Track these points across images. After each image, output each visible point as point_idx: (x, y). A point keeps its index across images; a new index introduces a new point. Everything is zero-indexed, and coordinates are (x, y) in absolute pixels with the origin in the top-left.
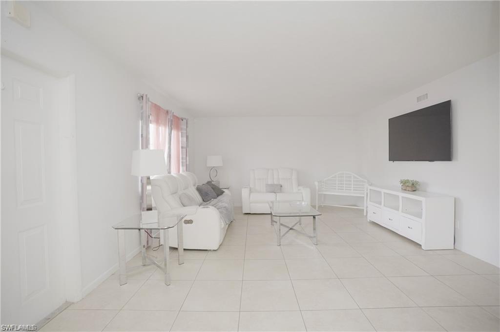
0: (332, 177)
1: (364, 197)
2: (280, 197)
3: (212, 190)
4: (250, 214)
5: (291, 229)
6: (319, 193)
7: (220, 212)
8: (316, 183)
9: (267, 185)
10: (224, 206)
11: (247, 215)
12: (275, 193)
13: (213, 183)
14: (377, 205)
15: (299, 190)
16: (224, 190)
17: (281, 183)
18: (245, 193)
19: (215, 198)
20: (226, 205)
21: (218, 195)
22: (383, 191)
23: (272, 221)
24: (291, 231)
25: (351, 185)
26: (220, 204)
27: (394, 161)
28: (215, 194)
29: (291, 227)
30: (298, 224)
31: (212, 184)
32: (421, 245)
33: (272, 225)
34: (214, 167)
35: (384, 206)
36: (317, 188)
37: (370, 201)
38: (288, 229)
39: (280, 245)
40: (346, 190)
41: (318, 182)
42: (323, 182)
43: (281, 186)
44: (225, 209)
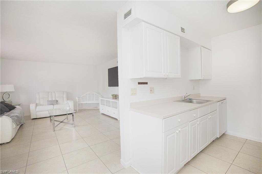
0: (86, 95)
1: (99, 103)
2: (56, 107)
3: (5, 107)
4: (36, 119)
5: (62, 122)
6: (79, 103)
7: (12, 119)
8: (77, 98)
9: (48, 101)
10: (16, 115)
11: (34, 120)
12: (53, 105)
13: (5, 102)
14: (103, 106)
15: (67, 102)
16: (16, 106)
17: (57, 99)
18: (32, 107)
19: (8, 112)
20: (17, 115)
21: (10, 110)
22: (105, 99)
23: (51, 120)
24: (61, 123)
25: (94, 98)
26: (12, 115)
27: (110, 86)
28: (8, 109)
29: (61, 121)
30: (66, 119)
31: (6, 104)
32: (117, 119)
33: (51, 122)
34: (6, 92)
35: (106, 106)
36: (77, 101)
37: (101, 104)
38: (60, 122)
39: (55, 131)
40: (92, 100)
41: (78, 98)
42: (81, 97)
43: (57, 101)
44: (16, 117)
